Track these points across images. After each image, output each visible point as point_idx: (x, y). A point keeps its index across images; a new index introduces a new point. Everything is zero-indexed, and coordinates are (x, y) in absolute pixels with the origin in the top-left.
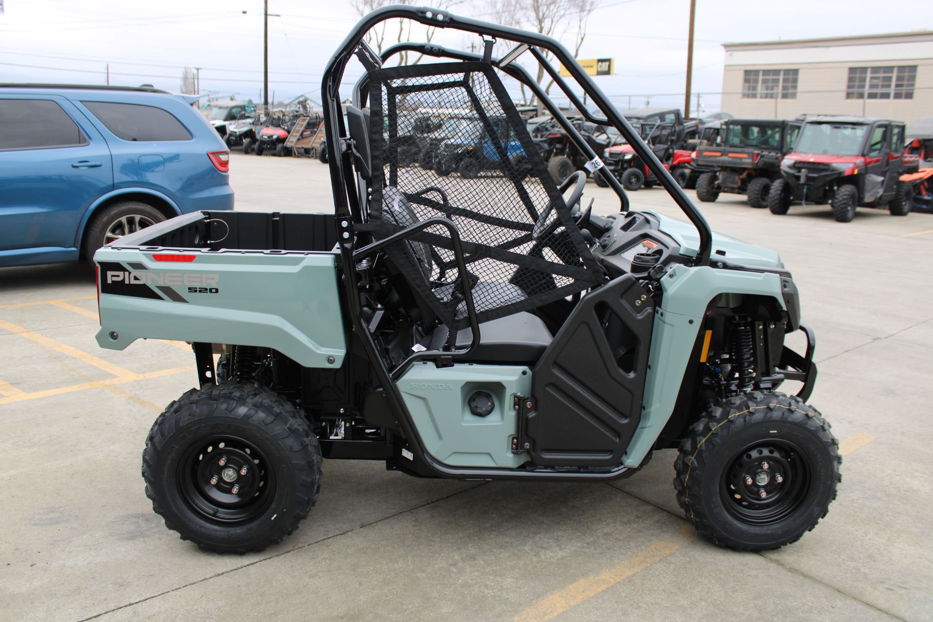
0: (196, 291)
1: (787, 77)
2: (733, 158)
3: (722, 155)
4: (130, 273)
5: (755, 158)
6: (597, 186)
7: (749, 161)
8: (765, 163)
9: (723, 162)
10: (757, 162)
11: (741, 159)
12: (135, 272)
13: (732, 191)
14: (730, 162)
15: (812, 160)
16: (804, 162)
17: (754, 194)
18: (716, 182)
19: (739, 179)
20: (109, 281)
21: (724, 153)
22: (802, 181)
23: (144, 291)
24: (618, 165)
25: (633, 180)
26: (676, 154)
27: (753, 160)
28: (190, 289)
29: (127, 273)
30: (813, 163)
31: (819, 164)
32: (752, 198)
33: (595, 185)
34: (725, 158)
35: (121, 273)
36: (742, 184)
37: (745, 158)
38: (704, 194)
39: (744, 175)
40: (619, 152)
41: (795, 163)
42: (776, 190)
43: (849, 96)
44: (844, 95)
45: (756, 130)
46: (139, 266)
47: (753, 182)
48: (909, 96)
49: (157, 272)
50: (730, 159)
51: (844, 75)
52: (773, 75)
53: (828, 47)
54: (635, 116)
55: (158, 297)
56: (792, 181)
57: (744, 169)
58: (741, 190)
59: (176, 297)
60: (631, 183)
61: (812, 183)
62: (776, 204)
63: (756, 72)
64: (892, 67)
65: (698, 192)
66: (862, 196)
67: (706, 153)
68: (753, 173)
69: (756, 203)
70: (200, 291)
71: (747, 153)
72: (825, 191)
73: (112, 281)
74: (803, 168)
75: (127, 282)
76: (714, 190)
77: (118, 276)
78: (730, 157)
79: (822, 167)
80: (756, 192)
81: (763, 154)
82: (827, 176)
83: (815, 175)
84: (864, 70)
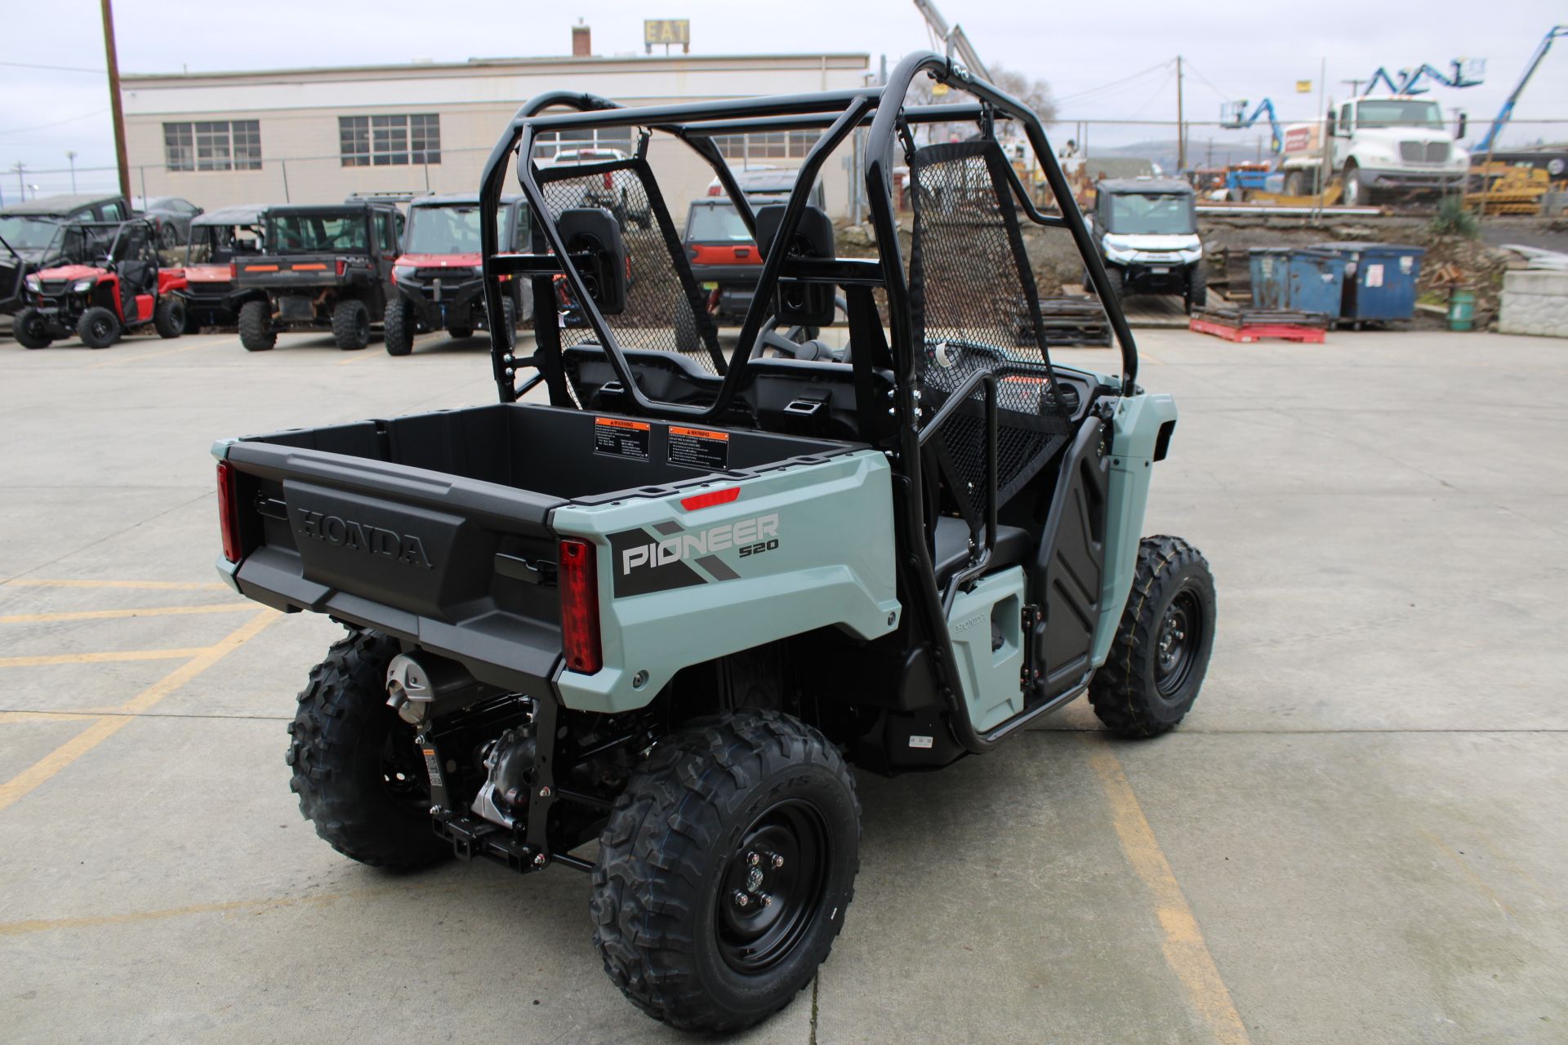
0: (749, 553)
1: (240, 133)
2: (301, 271)
3: (280, 269)
4: (658, 544)
5: (339, 269)
6: (23, 348)
7: (332, 274)
8: (355, 276)
9: (285, 280)
10: (344, 274)
11: (315, 272)
12: (666, 542)
13: (304, 327)
14: (296, 280)
15: (444, 264)
16: (432, 269)
17: (347, 327)
18: (274, 316)
19: (314, 305)
20: (627, 571)
21: (283, 266)
22: (437, 297)
23: (677, 576)
24: (65, 305)
25: (100, 329)
26: (162, 274)
27: (336, 272)
28: (741, 551)
29: (653, 546)
30: (447, 268)
31: (455, 268)
32: (343, 334)
33: (18, 345)
34: (287, 273)
35: (643, 549)
36: (318, 314)
37: (323, 271)
38: (256, 338)
39: (322, 299)
40: (62, 280)
41: (418, 270)
42: (395, 317)
43: (345, 162)
44: (339, 161)
45: (281, 222)
46: (670, 527)
47: (339, 308)
48: (435, 159)
49: (696, 531)
50: (297, 274)
51: (335, 129)
52: (216, 131)
53: (301, 83)
54: (46, 212)
55: (697, 580)
56: (419, 300)
57: (320, 289)
58: (321, 323)
59: (723, 572)
60: (97, 334)
61: (452, 300)
62: (397, 339)
63: (186, 126)
64: (404, 117)
65: (242, 335)
66: (519, 312)
67: (249, 269)
68: (334, 294)
69: (350, 343)
70: (756, 551)
71: (325, 262)
72: (472, 309)
73: (632, 569)
74: (436, 277)
75: (653, 565)
76: (270, 329)
77: (640, 556)
78: (295, 271)
79: (460, 273)
80: (349, 324)
81: (349, 261)
82: (473, 286)
83: (456, 287)
84: (362, 120)
